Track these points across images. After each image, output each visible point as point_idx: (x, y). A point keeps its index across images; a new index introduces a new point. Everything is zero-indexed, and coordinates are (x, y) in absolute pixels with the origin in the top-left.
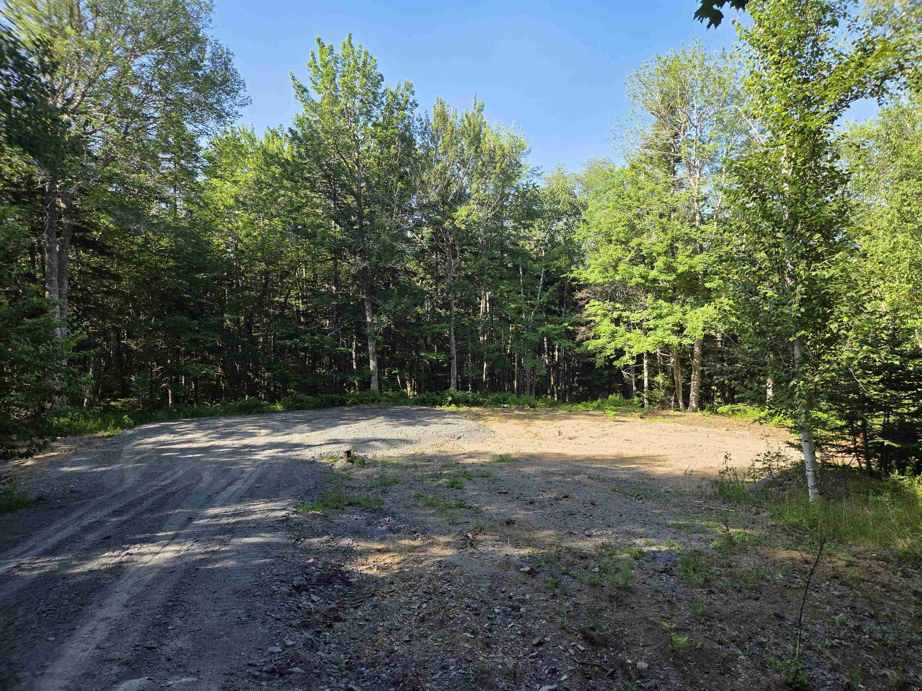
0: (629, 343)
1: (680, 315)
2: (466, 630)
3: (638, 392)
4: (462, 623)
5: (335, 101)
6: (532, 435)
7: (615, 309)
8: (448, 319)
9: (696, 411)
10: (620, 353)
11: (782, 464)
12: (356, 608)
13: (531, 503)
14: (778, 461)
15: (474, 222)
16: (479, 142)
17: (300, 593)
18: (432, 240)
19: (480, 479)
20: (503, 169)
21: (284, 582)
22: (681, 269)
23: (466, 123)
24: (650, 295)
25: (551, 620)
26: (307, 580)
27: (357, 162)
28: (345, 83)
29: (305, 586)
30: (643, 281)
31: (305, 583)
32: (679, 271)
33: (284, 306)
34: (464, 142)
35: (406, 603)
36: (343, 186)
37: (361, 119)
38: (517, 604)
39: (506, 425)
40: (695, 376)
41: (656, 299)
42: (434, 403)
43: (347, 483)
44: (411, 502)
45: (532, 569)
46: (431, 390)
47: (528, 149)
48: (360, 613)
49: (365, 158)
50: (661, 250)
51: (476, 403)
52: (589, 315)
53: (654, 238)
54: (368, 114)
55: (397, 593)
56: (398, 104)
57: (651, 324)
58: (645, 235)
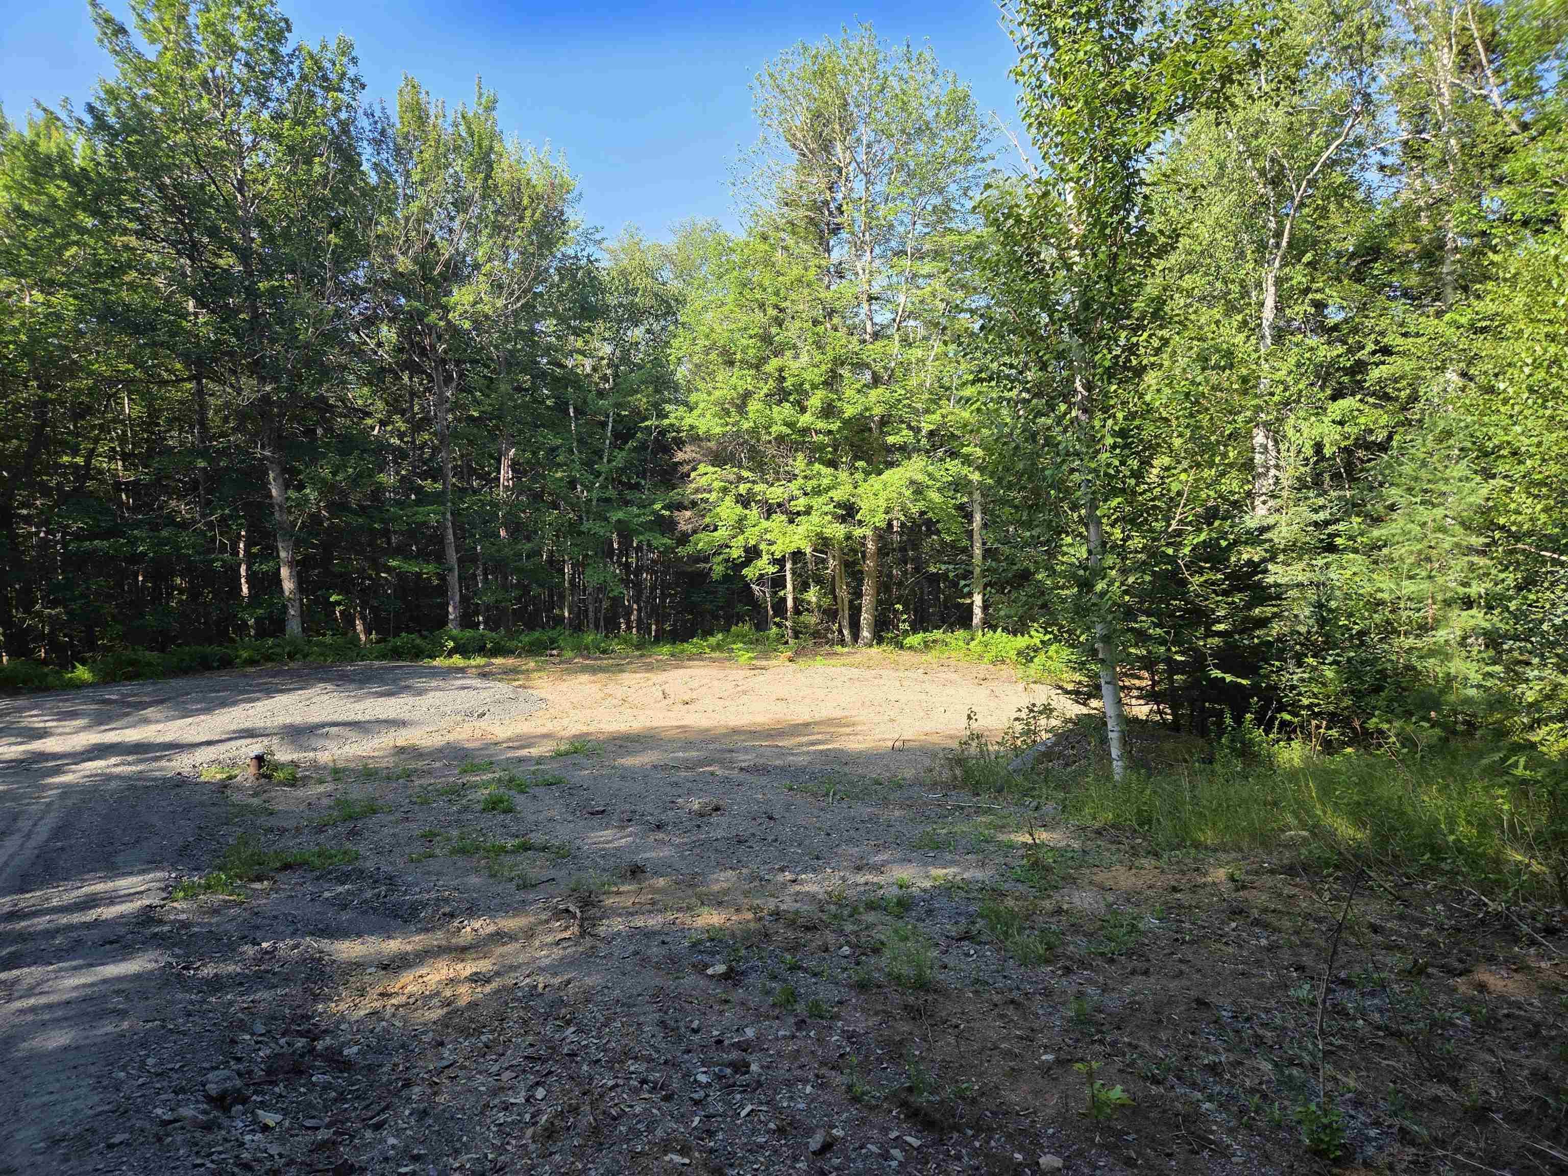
0: (768, 536)
1: (849, 488)
2: (666, 1146)
3: (777, 620)
4: (650, 1129)
5: (189, 61)
6: (615, 702)
7: (740, 479)
8: (438, 498)
9: (871, 646)
10: (753, 553)
11: (1054, 722)
12: (378, 1127)
13: (658, 827)
14: (1048, 718)
15: (487, 317)
16: (490, 166)
17: (226, 1110)
18: (401, 350)
19: (543, 789)
20: (536, 222)
21: (183, 1090)
22: (850, 411)
23: (463, 129)
24: (800, 456)
25: (822, 1084)
26: (240, 1074)
27: (241, 186)
28: (209, 24)
29: (239, 1091)
30: (789, 431)
31: (238, 1083)
32: (846, 415)
33: (84, 473)
34: (459, 166)
35: (494, 1093)
36: (213, 232)
37: (246, 101)
38: (734, 1055)
39: (564, 686)
40: (868, 587)
41: (810, 463)
42: (418, 654)
43: (262, 820)
44: (417, 849)
45: (731, 969)
46: (409, 631)
47: (576, 193)
48: (392, 1141)
49: (255, 181)
50: (817, 380)
51: (498, 651)
52: (697, 491)
53: (804, 358)
54: (263, 95)
55: (462, 1067)
56: (325, 78)
57: (801, 503)
58: (789, 354)
